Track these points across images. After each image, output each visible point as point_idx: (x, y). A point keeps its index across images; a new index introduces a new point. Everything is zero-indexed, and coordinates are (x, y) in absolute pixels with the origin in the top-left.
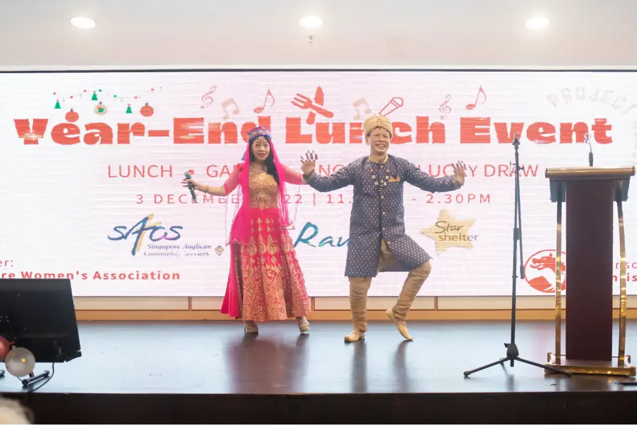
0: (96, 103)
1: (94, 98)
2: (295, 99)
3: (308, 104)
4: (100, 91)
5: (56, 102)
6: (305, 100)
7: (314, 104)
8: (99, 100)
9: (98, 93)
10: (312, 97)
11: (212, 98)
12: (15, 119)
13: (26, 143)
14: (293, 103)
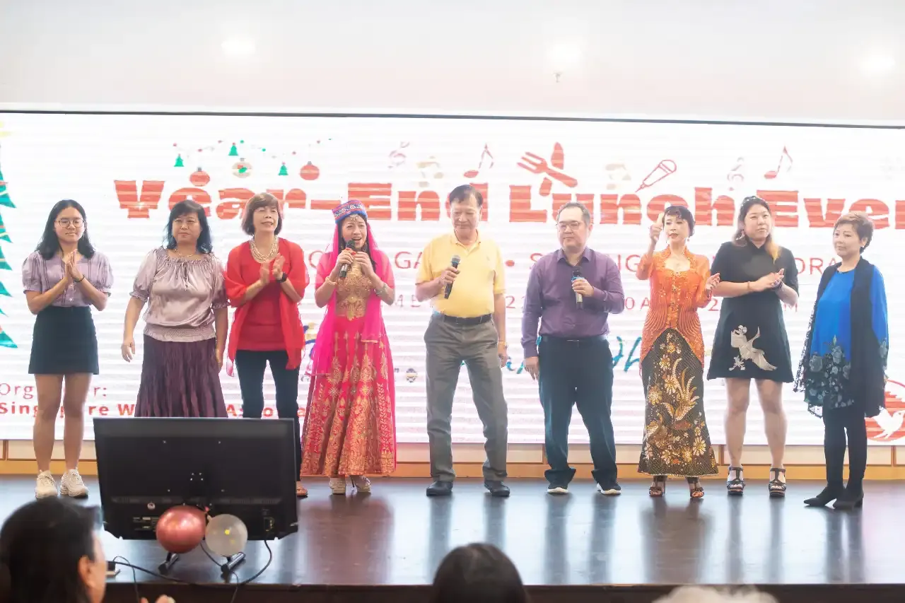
0: (236, 160)
1: (234, 152)
2: (524, 158)
3: (542, 167)
4: (242, 142)
5: (177, 157)
6: (538, 162)
7: (550, 166)
8: (240, 155)
9: (238, 145)
10: (547, 157)
11: (404, 156)
12: (115, 181)
13: (130, 216)
14: (520, 164)
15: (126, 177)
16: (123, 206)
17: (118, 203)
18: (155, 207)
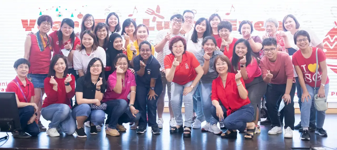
0: (58, 13)
1: (57, 10)
2: (147, 10)
3: (153, 13)
4: (60, 7)
5: (40, 12)
6: (152, 11)
7: (156, 13)
8: (59, 11)
9: (59, 8)
10: (155, 10)
11: (109, 10)
12: (22, 20)
13: (26, 30)
14: (146, 12)
15: (25, 19)
16: (24, 27)
17: (22, 27)
18: (33, 27)
